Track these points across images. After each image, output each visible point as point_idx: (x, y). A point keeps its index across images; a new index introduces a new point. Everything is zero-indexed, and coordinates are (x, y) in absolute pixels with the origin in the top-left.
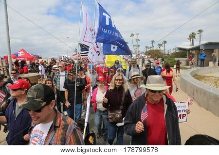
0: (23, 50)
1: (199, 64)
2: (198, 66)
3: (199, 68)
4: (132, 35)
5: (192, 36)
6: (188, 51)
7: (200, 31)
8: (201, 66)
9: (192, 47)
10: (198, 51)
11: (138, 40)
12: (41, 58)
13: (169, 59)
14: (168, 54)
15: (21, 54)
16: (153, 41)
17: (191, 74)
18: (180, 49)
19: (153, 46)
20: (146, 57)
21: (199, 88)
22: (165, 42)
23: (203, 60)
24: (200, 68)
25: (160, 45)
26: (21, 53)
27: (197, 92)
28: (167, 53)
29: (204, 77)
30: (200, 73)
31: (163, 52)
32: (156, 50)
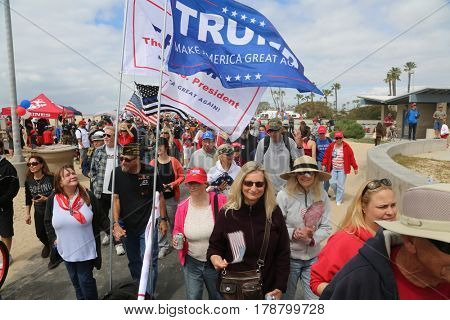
0: (42, 97)
1: (406, 133)
2: (403, 136)
3: (405, 141)
5: (394, 76)
6: (383, 106)
7: (410, 65)
8: (409, 138)
9: (392, 97)
10: (403, 107)
12: (80, 114)
13: (345, 122)
14: (343, 112)
15: (38, 104)
17: (388, 152)
18: (368, 101)
20: (298, 116)
21: (404, 183)
22: (337, 86)
23: (413, 126)
24: (407, 141)
25: (327, 93)
26: (37, 102)
27: (401, 190)
28: (340, 108)
29: (415, 160)
30: (407, 152)
31: (333, 107)
32: (318, 103)
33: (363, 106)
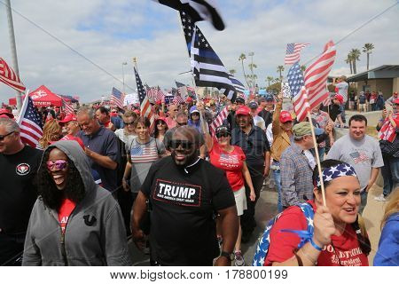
0: (43, 88)
4: (243, 56)
5: (353, 57)
7: (368, 46)
9: (353, 75)
11: (253, 66)
12: (77, 101)
16: (281, 68)
19: (281, 77)
22: (303, 68)
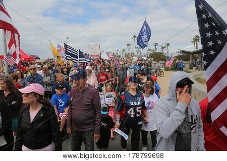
5: (196, 39)
6: (191, 55)
10: (201, 55)
16: (156, 44)
17: (193, 77)
18: (183, 52)
19: (156, 49)
22: (168, 45)
25: (163, 48)
27: (199, 95)
31: (166, 55)
32: (158, 53)
33: (181, 54)
